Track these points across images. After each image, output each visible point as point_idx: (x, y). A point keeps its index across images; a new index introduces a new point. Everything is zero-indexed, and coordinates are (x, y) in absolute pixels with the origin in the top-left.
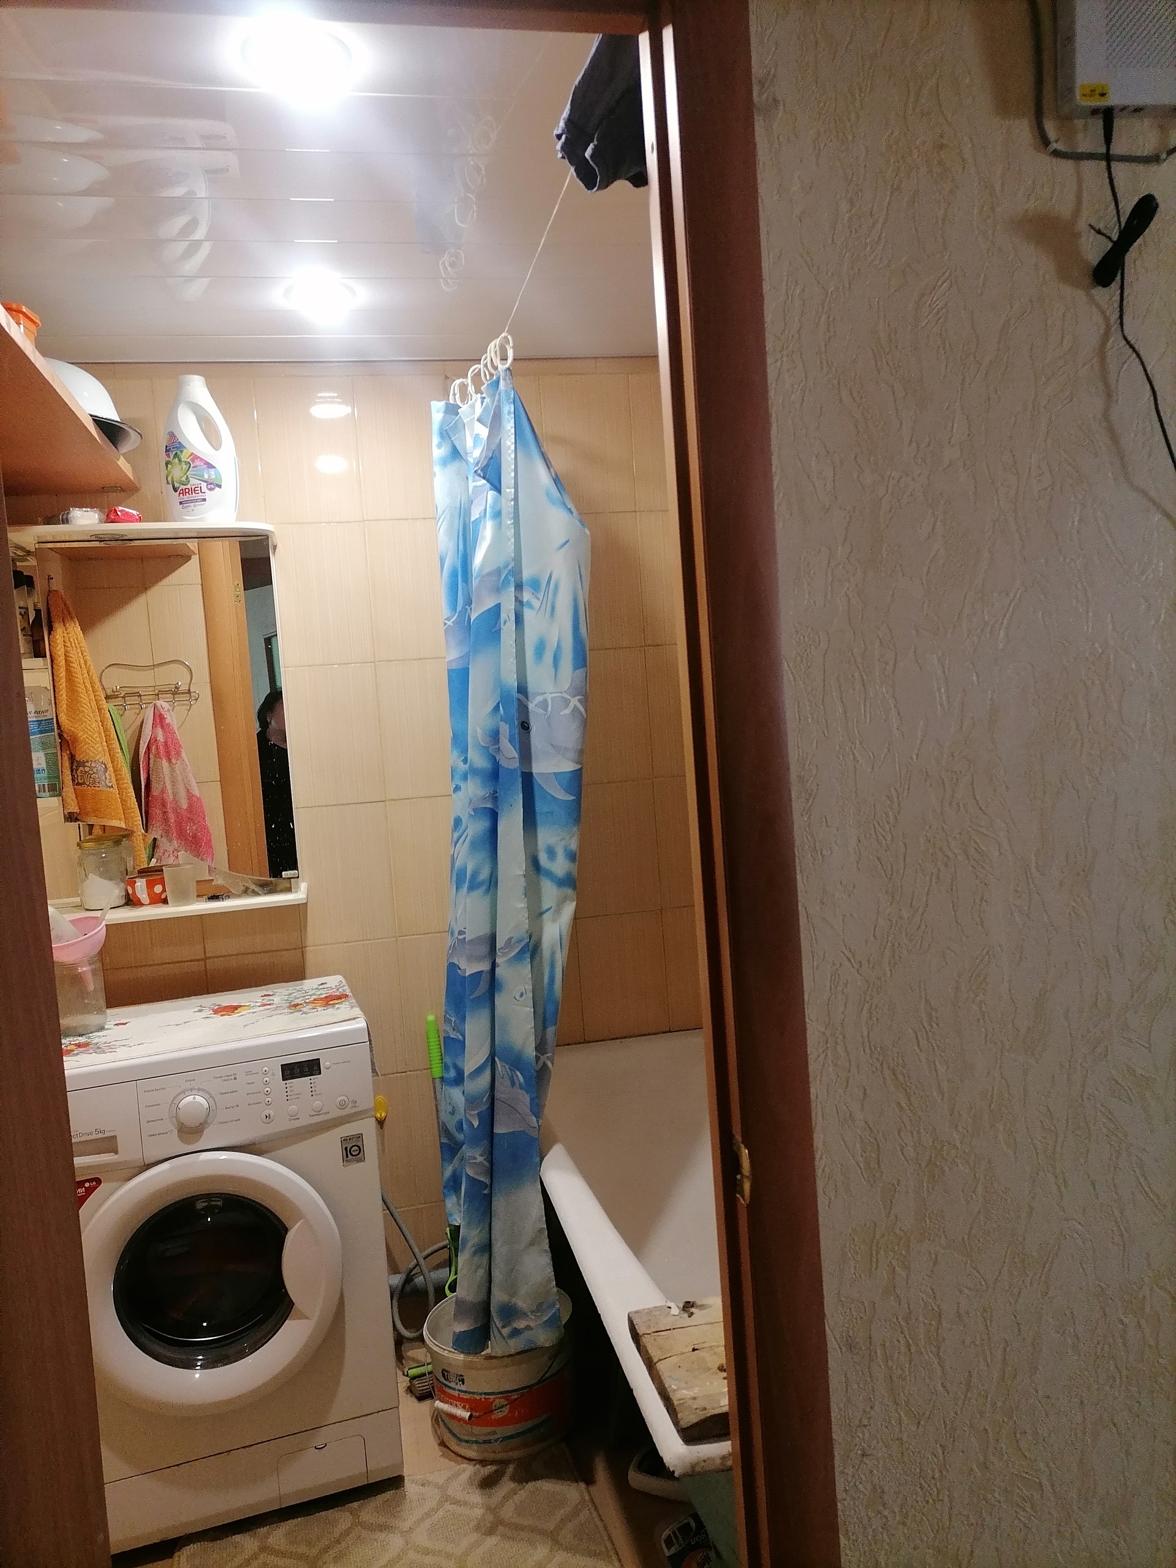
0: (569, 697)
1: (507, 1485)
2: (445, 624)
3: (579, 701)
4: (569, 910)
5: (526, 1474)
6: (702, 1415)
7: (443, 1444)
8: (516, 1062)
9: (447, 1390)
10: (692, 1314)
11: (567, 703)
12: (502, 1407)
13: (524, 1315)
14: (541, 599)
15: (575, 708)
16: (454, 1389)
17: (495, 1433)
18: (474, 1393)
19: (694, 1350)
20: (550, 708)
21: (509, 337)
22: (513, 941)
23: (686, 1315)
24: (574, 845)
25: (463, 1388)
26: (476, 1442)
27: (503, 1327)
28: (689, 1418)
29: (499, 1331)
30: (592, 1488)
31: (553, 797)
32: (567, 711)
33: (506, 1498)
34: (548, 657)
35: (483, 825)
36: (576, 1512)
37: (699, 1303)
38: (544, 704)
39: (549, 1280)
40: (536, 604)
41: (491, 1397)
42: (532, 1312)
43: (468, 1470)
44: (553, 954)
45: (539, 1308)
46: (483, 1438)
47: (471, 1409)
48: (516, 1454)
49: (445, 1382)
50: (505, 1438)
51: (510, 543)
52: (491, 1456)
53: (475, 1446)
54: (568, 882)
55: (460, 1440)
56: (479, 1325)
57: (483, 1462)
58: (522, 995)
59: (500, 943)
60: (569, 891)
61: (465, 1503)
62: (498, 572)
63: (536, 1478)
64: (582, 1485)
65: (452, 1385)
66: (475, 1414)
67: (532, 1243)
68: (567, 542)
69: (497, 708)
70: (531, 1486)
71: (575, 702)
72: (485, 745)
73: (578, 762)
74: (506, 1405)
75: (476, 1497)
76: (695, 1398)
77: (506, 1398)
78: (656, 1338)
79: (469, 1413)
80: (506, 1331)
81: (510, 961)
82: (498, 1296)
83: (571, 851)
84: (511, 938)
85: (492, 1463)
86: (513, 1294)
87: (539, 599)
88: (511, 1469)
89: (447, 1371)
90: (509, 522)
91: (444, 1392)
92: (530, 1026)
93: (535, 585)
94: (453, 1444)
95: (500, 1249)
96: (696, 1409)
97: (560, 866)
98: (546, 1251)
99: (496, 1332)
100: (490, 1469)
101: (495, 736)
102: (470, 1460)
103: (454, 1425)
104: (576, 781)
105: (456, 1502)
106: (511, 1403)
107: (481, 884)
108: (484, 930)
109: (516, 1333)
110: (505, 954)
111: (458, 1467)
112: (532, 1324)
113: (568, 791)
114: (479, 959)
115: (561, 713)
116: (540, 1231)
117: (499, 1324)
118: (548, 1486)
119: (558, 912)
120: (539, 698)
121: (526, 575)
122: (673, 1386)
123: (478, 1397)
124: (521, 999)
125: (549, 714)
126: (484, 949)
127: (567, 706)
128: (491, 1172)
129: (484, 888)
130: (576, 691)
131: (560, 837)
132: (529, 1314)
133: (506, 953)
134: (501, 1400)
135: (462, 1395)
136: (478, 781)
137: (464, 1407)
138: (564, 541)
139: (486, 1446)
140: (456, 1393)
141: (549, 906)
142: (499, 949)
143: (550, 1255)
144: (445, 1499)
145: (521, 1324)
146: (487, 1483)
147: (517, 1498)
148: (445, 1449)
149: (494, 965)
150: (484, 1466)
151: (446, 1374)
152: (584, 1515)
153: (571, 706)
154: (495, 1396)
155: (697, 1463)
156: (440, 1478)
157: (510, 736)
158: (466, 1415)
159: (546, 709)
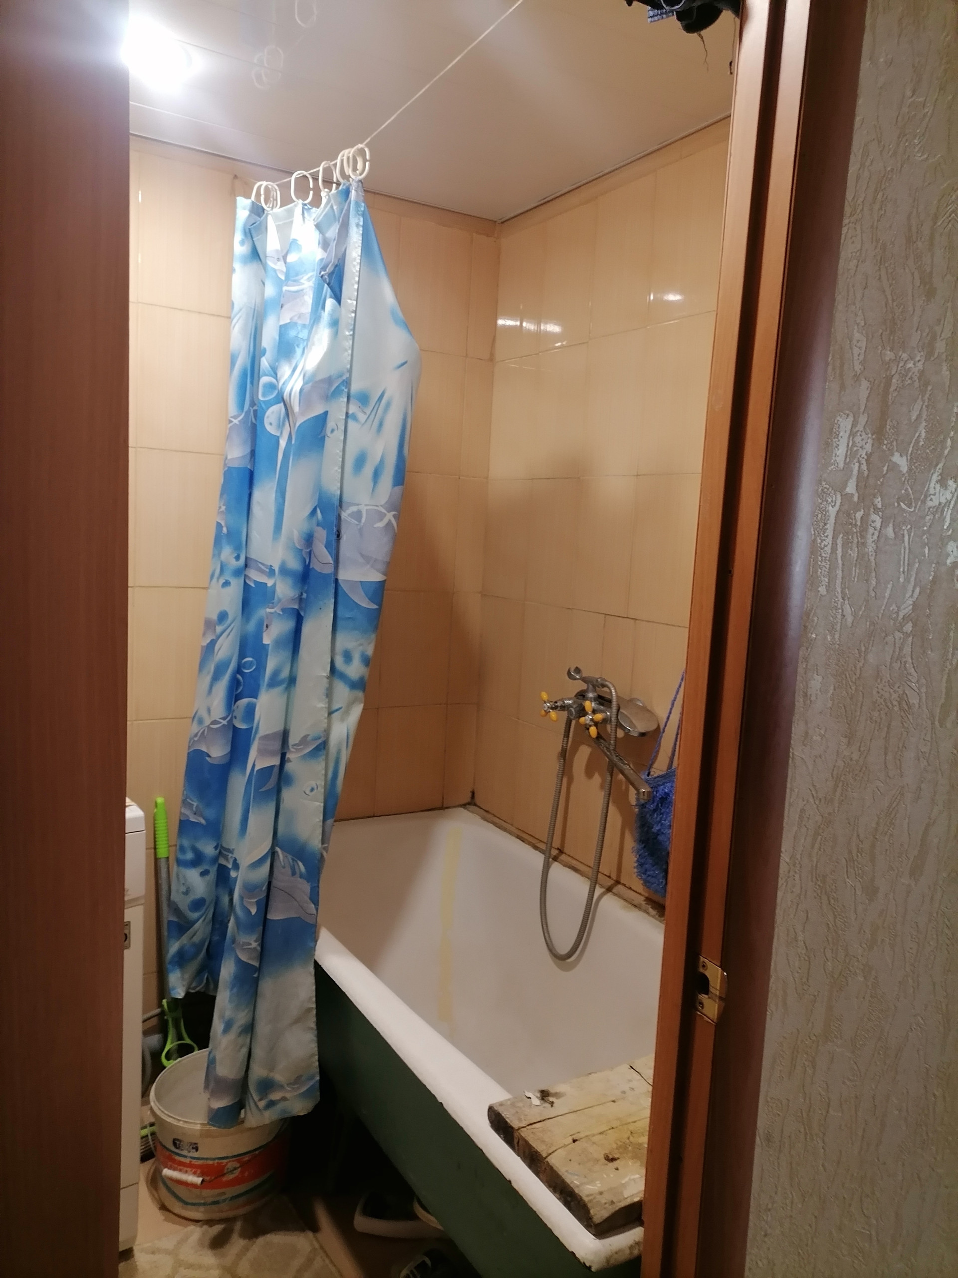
0: (385, 512)
1: (237, 1244)
2: (231, 422)
3: (394, 516)
4: (357, 711)
5: (254, 1231)
6: (611, 1210)
7: (163, 1208)
8: (299, 852)
9: (177, 1158)
10: (553, 1103)
11: (381, 516)
12: (235, 1169)
13: (281, 1087)
14: (368, 414)
15: (389, 523)
16: (185, 1156)
17: (224, 1193)
18: (207, 1159)
19: (574, 1141)
20: (363, 520)
21: (367, 150)
22: (309, 738)
23: (548, 1105)
24: (370, 651)
25: (196, 1155)
26: (204, 1204)
27: (260, 1100)
28: (599, 1214)
29: (255, 1103)
30: (319, 1235)
31: (357, 604)
32: (381, 524)
33: (240, 1256)
34: (368, 470)
35: (290, 624)
36: (310, 1261)
37: (552, 1091)
38: (358, 515)
39: (312, 1055)
40: (362, 417)
41: (225, 1161)
42: (288, 1085)
43: (196, 1233)
44: (339, 752)
45: (298, 1080)
46: (211, 1200)
47: (202, 1174)
48: (242, 1211)
49: (176, 1150)
50: (233, 1198)
51: (346, 353)
52: (217, 1216)
53: (202, 1209)
54: (359, 685)
55: (186, 1203)
56: (236, 1101)
57: (210, 1222)
58: (312, 790)
59: (293, 740)
60: (360, 694)
61: (200, 1267)
62: (329, 380)
63: (264, 1232)
64: (310, 1234)
65: (185, 1153)
66: (207, 1178)
67: (297, 1021)
68: (406, 363)
69: (314, 512)
70: (261, 1240)
71: (390, 516)
72: (299, 548)
73: (385, 574)
74: (238, 1168)
75: (209, 1258)
76: (601, 1193)
77: (238, 1161)
78: (534, 1131)
79: (201, 1179)
80: (262, 1104)
81: (304, 757)
82: (258, 1072)
83: (367, 656)
84: (306, 736)
85: (220, 1221)
86: (272, 1069)
87: (365, 413)
88: (238, 1226)
89: (180, 1141)
90: (347, 333)
91: (174, 1161)
92: (318, 820)
93: (364, 399)
94: (177, 1208)
95: (263, 1029)
96: (605, 1203)
97: (355, 670)
98: (311, 1029)
99: (252, 1104)
100: (217, 1228)
101: (309, 539)
102: (197, 1221)
103: (181, 1191)
104: (378, 591)
105: (190, 1266)
106: (243, 1165)
107: (280, 683)
108: (279, 728)
109: (271, 1104)
110: (298, 751)
111: (186, 1230)
112: (288, 1095)
113: (372, 600)
114: (272, 754)
115: (376, 526)
116: (309, 1010)
117: (256, 1098)
118: (277, 1239)
119: (347, 712)
120: (354, 509)
121: (355, 387)
122: (575, 1182)
123: (211, 1162)
124: (311, 794)
125: (362, 524)
126: (277, 745)
127: (381, 520)
128: (262, 955)
129: (284, 686)
130: (392, 506)
131: (359, 642)
132: (286, 1086)
133: (299, 749)
134: (234, 1163)
135: (194, 1162)
136: (289, 581)
137: (195, 1173)
138: (402, 362)
139: (215, 1207)
140: (187, 1161)
141: (340, 706)
142: (293, 746)
143: (316, 1032)
144: (179, 1264)
145: (275, 1096)
146: (218, 1243)
147: (251, 1254)
148: (167, 1213)
149: (283, 760)
150: (211, 1226)
151: (178, 1142)
152: (318, 1262)
153: (385, 521)
154: (228, 1160)
155: (611, 1256)
156: (168, 1243)
157: (327, 541)
158: (198, 1180)
159: (359, 520)
